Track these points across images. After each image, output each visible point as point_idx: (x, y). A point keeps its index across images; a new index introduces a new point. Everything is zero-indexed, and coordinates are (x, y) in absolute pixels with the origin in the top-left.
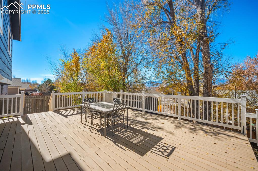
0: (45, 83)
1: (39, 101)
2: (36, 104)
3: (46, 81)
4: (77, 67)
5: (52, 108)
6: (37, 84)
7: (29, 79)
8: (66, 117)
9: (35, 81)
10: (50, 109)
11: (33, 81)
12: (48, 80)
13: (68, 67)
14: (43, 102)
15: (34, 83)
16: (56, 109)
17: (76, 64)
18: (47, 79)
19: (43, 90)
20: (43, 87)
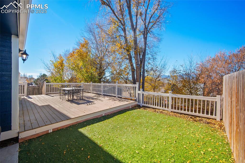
0: (41, 78)
1: (36, 89)
2: (34, 91)
3: (41, 76)
4: (62, 66)
5: (44, 93)
6: (33, 79)
7: (26, 74)
8: (52, 96)
9: (31, 75)
10: (43, 93)
11: (29, 76)
12: (44, 74)
13: (56, 66)
14: (39, 90)
15: (30, 78)
16: (47, 93)
17: (61, 64)
18: (42, 74)
19: (39, 84)
20: (39, 81)
